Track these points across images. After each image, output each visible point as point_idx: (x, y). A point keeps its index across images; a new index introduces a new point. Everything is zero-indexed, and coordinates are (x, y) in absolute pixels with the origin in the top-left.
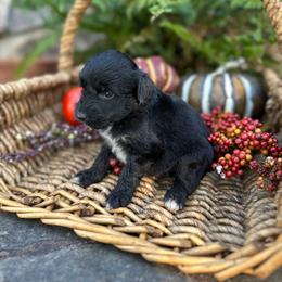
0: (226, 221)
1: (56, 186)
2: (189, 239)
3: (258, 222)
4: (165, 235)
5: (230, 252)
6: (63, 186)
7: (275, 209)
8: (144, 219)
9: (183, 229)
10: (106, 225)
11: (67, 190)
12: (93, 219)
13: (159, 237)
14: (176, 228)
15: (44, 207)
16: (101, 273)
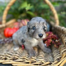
0: (49, 56)
1: (5, 53)
2: (42, 62)
3: (56, 55)
4: (35, 62)
6: (7, 53)
8: (29, 59)
9: (39, 60)
10: (20, 62)
11: (8, 54)
12: (17, 60)
13: (34, 62)
14: (38, 60)
15: (3, 59)
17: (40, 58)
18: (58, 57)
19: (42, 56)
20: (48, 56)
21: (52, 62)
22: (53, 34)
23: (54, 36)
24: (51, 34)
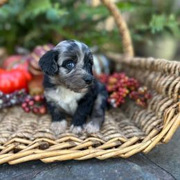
0: (128, 127)
2: (119, 140)
3: (147, 122)
5: (142, 140)
7: (151, 113)
8: (84, 139)
14: (107, 138)
16: (77, 178)
17: (109, 132)
18: (155, 123)
19: (114, 128)
20: (126, 128)
21: (142, 138)
22: (127, 78)
23: (131, 82)
24: (124, 78)
